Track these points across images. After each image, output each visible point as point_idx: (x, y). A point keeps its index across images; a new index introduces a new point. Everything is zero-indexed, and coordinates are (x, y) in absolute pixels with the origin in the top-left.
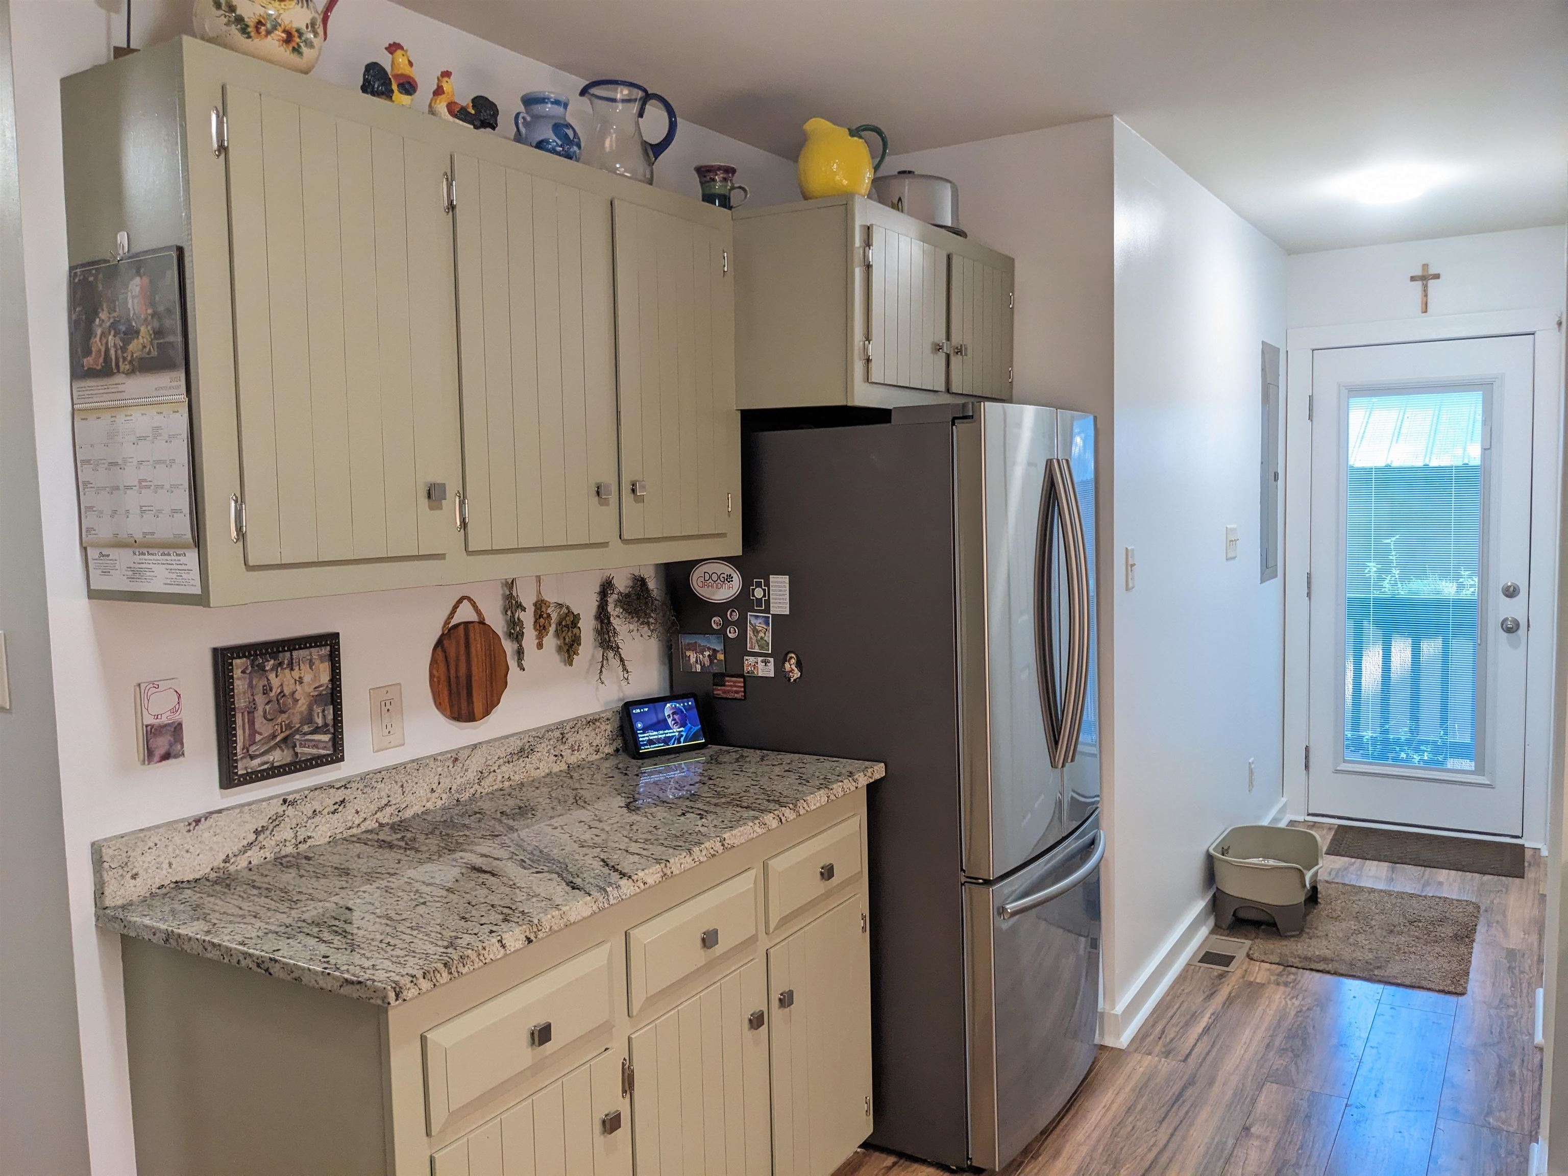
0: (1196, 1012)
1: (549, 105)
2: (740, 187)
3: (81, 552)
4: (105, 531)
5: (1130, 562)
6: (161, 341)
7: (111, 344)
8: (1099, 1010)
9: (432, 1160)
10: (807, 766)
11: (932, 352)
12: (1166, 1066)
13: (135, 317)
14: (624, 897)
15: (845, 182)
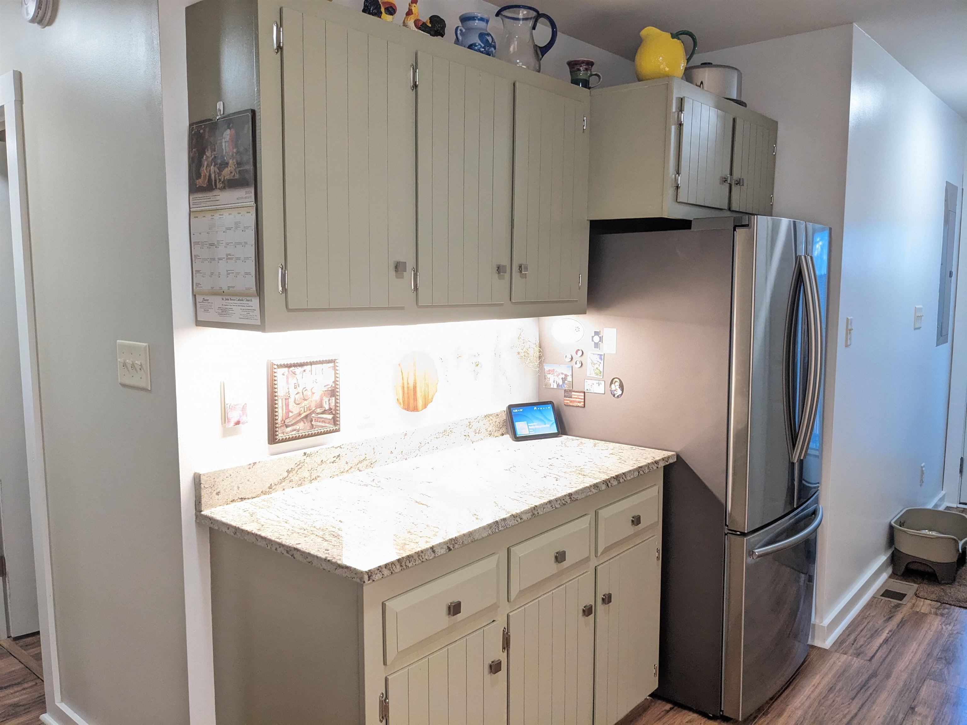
0: (878, 629)
1: (477, 21)
2: (596, 75)
3: (192, 297)
4: (206, 284)
5: (849, 328)
6: (242, 169)
7: (212, 171)
8: (812, 622)
9: (386, 680)
10: (624, 451)
11: (720, 183)
12: (857, 663)
13: (226, 155)
14: (508, 526)
15: (667, 69)
